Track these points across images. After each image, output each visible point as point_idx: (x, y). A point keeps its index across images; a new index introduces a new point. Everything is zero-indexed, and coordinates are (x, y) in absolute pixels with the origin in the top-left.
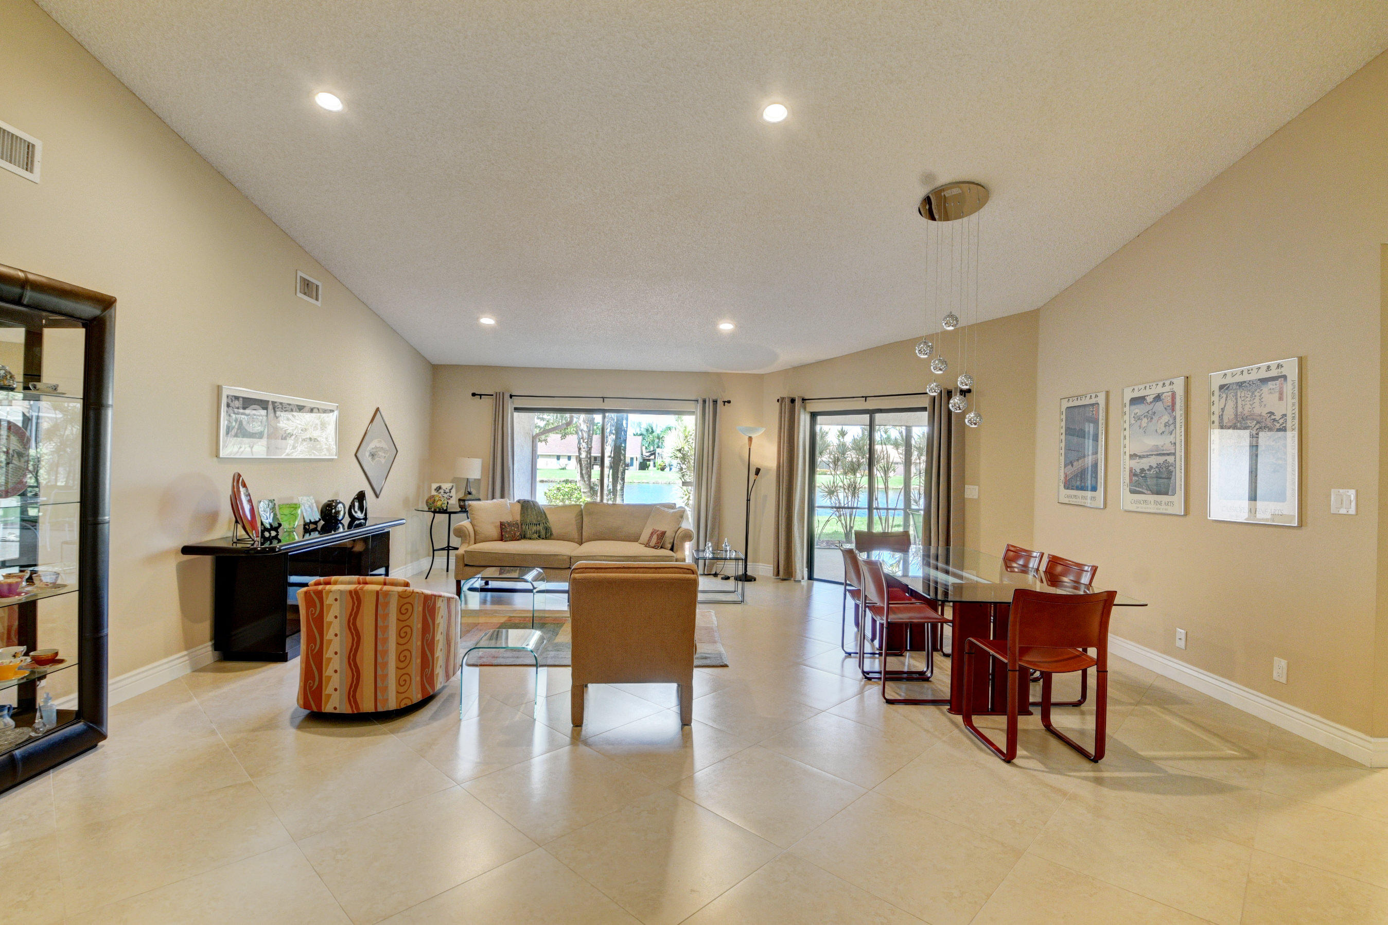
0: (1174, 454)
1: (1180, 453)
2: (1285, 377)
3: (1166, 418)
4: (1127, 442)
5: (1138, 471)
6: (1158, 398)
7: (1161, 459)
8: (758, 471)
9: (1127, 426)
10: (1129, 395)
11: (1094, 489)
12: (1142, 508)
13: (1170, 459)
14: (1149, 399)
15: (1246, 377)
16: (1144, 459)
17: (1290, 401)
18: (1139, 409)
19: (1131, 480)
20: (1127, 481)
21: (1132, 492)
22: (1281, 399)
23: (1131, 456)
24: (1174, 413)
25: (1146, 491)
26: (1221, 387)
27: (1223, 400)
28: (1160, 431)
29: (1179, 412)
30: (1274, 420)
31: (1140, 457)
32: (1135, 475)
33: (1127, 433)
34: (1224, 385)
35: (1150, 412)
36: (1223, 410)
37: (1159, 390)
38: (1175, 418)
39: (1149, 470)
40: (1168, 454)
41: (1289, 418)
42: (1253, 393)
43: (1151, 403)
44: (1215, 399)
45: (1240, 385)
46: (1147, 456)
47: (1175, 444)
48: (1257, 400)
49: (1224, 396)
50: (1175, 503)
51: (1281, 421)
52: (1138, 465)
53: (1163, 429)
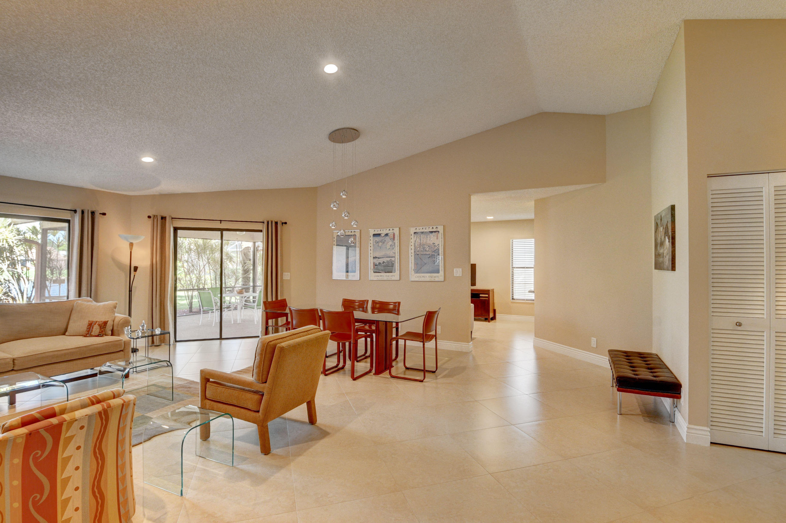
0: (395, 257)
1: (397, 256)
2: (439, 232)
3: (391, 243)
4: (372, 252)
5: (378, 264)
6: (387, 235)
7: (388, 259)
8: (136, 269)
9: (372, 245)
10: (372, 232)
11: (355, 272)
12: (380, 278)
13: (393, 259)
14: (383, 235)
15: (424, 230)
16: (380, 259)
17: (440, 240)
18: (377, 239)
19: (374, 267)
20: (372, 267)
21: (374, 272)
22: (437, 239)
23: (374, 258)
24: (394, 241)
25: (381, 272)
26: (415, 233)
27: (415, 238)
28: (388, 248)
29: (397, 241)
30: (435, 246)
31: (378, 258)
32: (376, 265)
33: (372, 248)
34: (416, 232)
35: (383, 240)
36: (415, 241)
37: (387, 232)
38: (395, 243)
39: (383, 263)
40: (392, 257)
41: (440, 245)
42: (427, 236)
43: (383, 237)
44: (412, 237)
45: (422, 233)
46: (382, 258)
47: (395, 253)
48: (428, 238)
49: (416, 236)
50: (395, 275)
51: (437, 246)
52: (377, 261)
53: (390, 247)
